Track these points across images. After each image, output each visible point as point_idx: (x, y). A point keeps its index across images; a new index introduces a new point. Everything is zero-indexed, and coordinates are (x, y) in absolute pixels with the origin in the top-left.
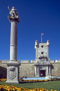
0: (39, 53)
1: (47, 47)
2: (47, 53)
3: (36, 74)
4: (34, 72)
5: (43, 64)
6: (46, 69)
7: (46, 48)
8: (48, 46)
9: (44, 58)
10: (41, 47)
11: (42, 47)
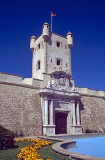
0: (51, 61)
1: (68, 49)
2: (68, 64)
3: (46, 124)
4: (40, 117)
5: (62, 93)
6: (69, 109)
7: (65, 50)
8: (70, 47)
9: (63, 78)
10: (56, 46)
11: (58, 45)
